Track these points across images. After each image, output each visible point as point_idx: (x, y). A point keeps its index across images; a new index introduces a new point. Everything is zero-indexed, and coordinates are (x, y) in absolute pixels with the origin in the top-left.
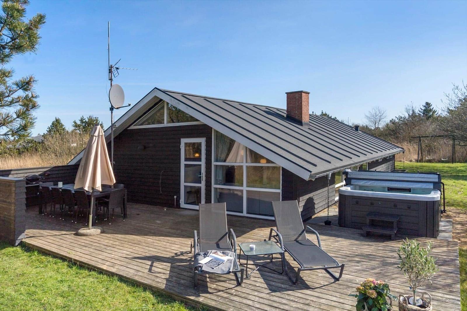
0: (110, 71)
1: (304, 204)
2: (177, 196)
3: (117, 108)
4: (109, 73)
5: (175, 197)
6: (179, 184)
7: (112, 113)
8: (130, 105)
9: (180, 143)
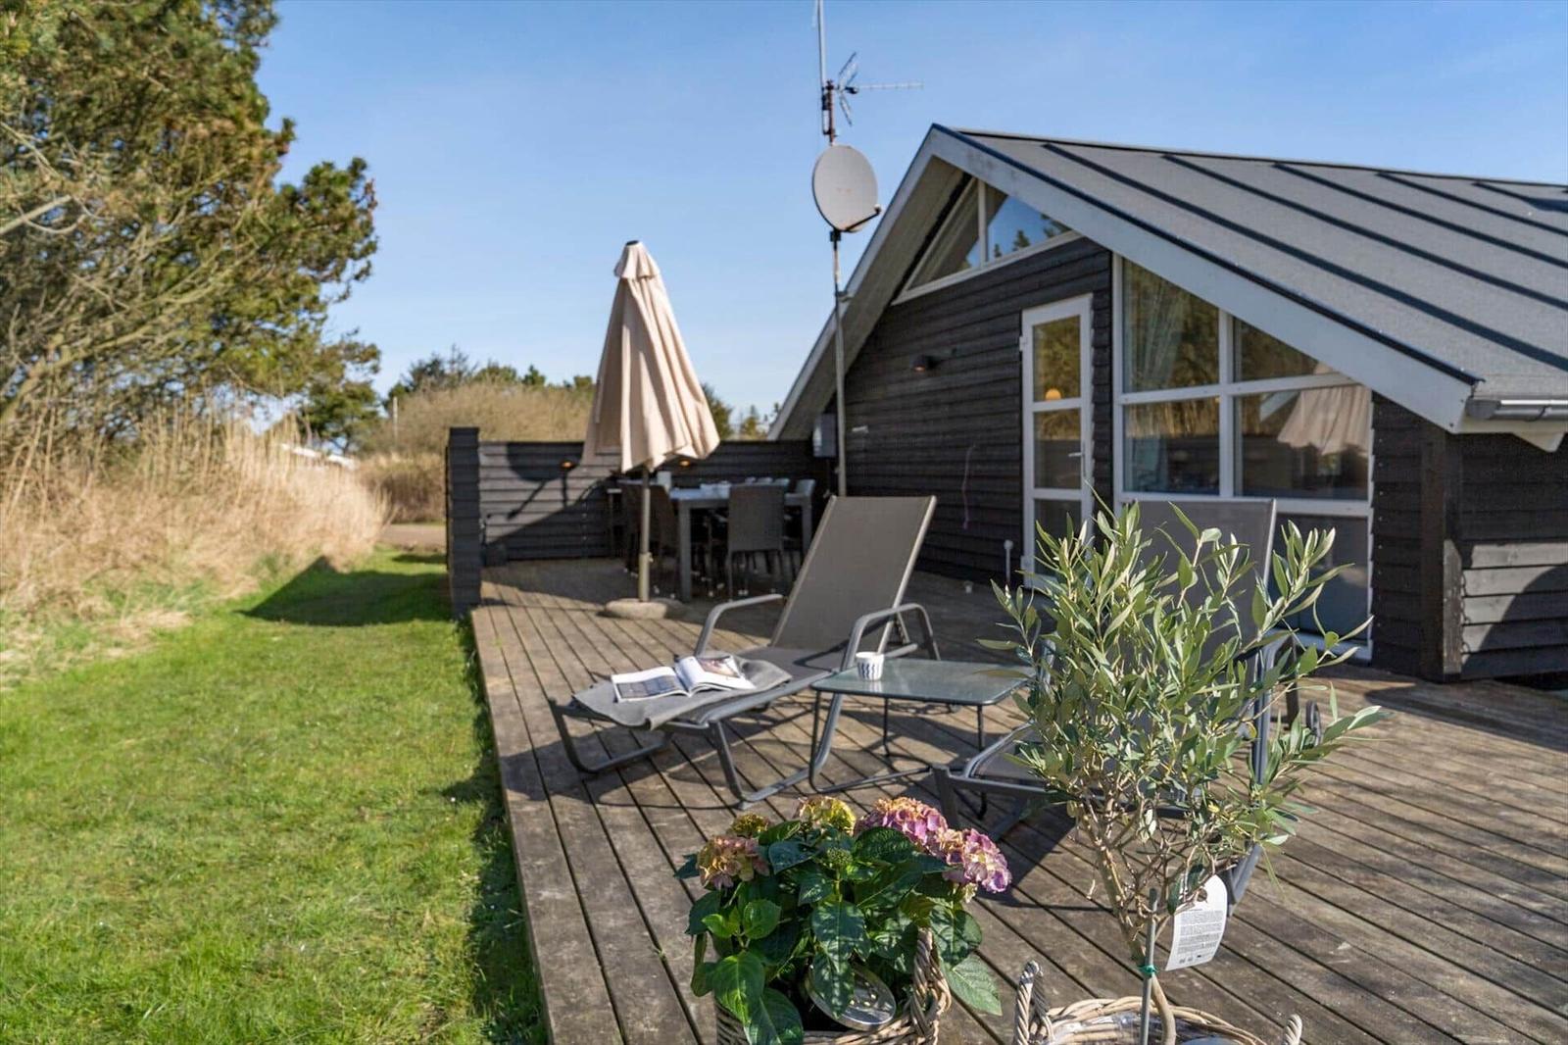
0: (826, 104)
1: (1519, 590)
2: (1015, 543)
3: (848, 230)
4: (824, 108)
5: (1008, 545)
6: (1020, 493)
7: (835, 247)
8: (878, 211)
9: (1019, 329)
